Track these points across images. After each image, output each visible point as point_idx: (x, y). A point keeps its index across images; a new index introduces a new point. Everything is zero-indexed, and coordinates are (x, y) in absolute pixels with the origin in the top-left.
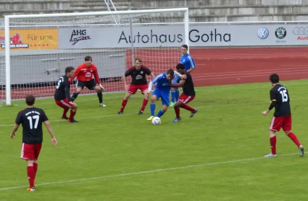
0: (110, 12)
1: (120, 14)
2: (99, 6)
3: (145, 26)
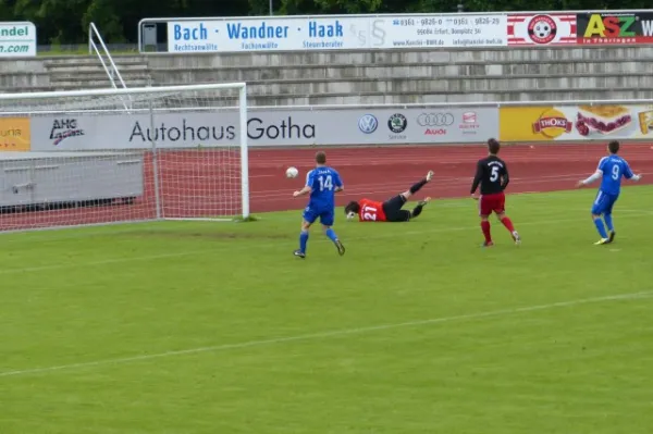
0: (116, 90)
1: (132, 94)
2: (97, 80)
3: (174, 112)
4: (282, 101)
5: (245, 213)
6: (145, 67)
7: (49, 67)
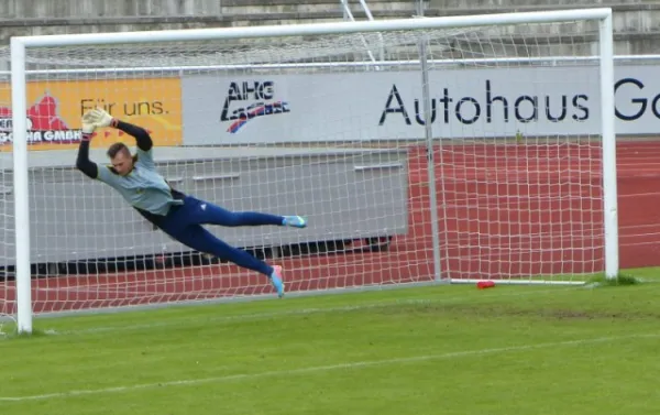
0: (354, 24)
5: (612, 268)
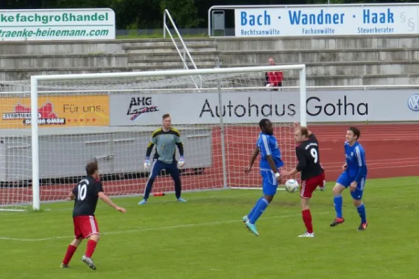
0: (188, 71)
1: (202, 74)
2: (170, 61)
3: (240, 90)
4: (339, 81)
6: (214, 50)
7: (127, 49)
